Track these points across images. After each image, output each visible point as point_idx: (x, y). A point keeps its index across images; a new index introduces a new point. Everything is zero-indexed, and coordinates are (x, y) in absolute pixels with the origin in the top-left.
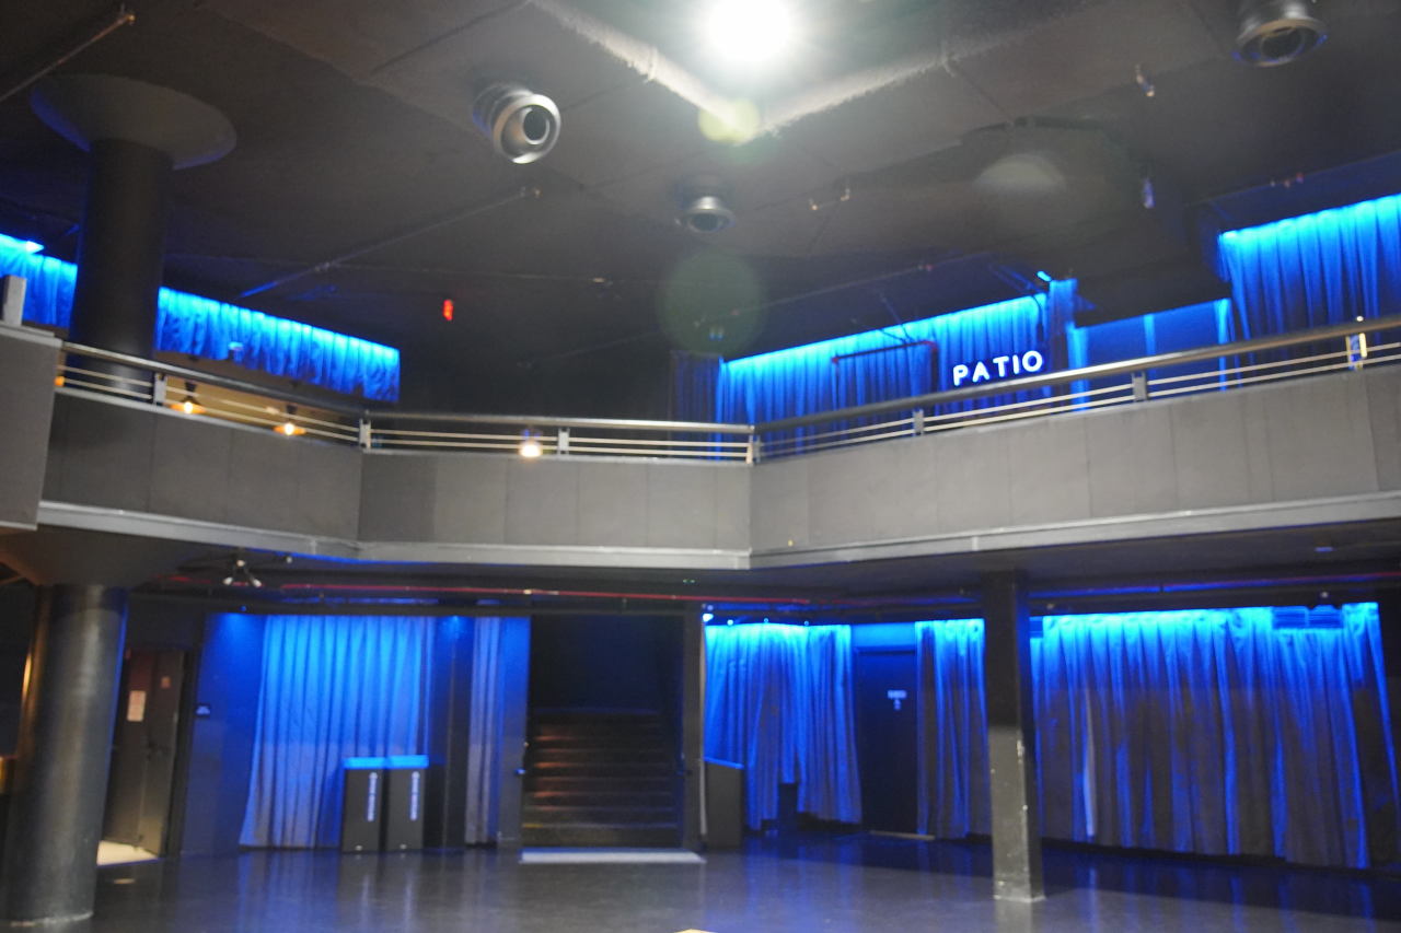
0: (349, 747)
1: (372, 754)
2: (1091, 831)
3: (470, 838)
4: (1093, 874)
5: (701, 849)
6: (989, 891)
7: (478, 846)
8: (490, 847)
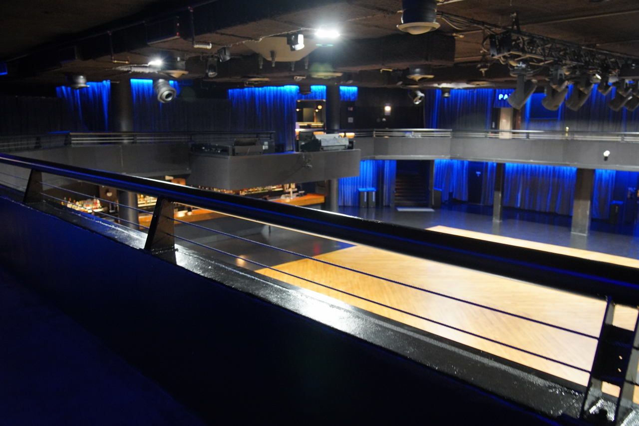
0: (358, 186)
1: (363, 187)
2: (519, 205)
3: (384, 204)
4: (518, 216)
5: (433, 208)
6: (491, 220)
7: (386, 206)
8: (388, 207)
